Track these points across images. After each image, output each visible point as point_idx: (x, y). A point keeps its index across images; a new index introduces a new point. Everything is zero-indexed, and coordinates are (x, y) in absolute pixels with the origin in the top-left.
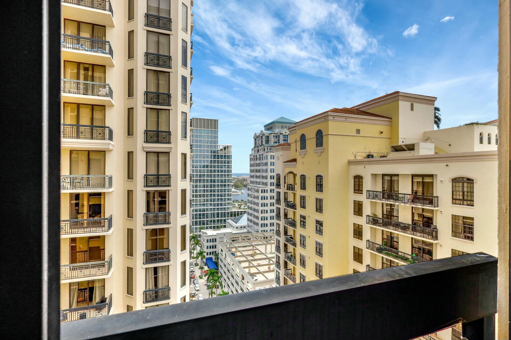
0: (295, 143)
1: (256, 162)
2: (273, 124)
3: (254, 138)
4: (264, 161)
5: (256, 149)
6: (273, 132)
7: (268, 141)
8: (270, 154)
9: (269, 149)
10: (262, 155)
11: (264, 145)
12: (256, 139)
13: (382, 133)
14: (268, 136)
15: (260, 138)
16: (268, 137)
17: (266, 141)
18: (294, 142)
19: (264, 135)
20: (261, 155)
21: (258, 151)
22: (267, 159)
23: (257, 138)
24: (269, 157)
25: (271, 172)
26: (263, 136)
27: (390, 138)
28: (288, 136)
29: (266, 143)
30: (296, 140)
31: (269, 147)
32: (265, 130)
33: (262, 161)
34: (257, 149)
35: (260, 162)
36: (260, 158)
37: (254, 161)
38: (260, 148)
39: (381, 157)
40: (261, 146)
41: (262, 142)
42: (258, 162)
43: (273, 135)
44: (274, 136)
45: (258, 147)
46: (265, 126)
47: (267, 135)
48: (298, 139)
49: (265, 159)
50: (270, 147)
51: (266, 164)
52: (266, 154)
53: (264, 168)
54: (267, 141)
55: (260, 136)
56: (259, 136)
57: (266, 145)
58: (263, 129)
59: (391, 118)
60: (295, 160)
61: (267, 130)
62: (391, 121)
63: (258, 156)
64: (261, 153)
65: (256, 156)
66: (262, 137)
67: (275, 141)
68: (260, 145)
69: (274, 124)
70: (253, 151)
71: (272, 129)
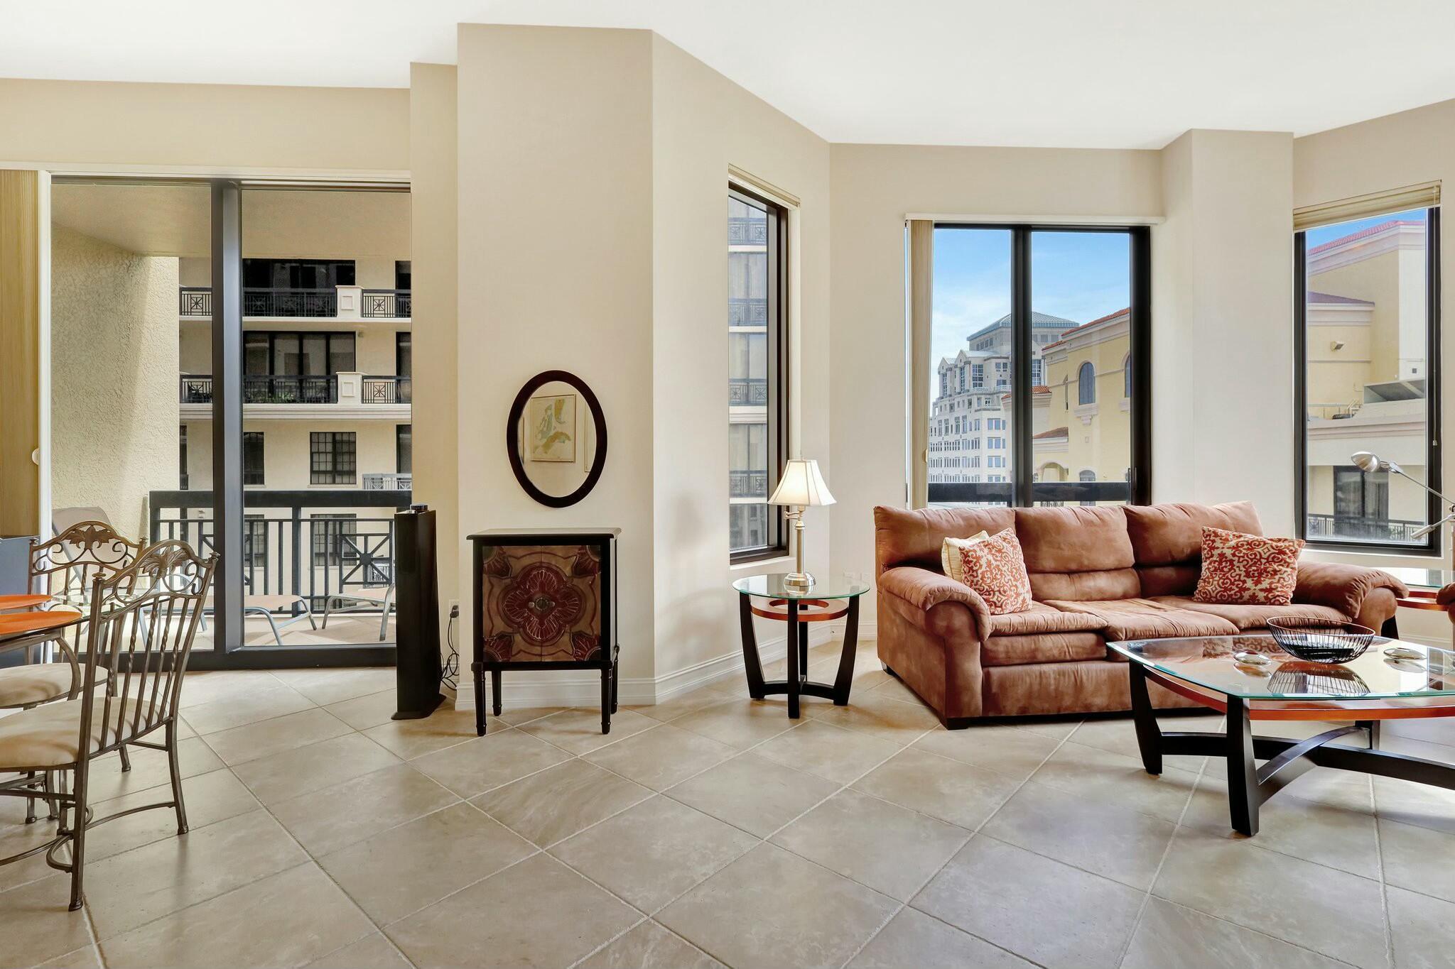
0: (1064, 387)
1: (947, 438)
2: (994, 332)
3: (939, 373)
4: (970, 436)
5: (947, 402)
6: (996, 353)
7: (981, 379)
8: (986, 415)
9: (983, 401)
10: (965, 417)
11: (968, 391)
12: (944, 375)
13: (1338, 347)
14: (980, 366)
15: (958, 371)
16: (980, 368)
17: (974, 379)
18: (1061, 382)
19: (970, 363)
20: (961, 418)
21: (952, 407)
22: (978, 428)
23: (949, 373)
24: (984, 424)
25: (990, 466)
26: (967, 366)
27: (1369, 362)
28: (1040, 362)
29: (975, 385)
30: (1066, 378)
31: (983, 397)
32: (972, 348)
33: (964, 436)
34: (948, 404)
35: (958, 437)
36: (958, 427)
37: (940, 435)
38: (958, 399)
39: (1335, 417)
40: (960, 393)
41: (962, 382)
42: (952, 437)
43: (994, 361)
44: (997, 365)
45: (950, 396)
46: (971, 339)
47: (978, 362)
48: (1074, 376)
49: (973, 429)
50: (988, 396)
51: (976, 444)
52: (977, 415)
53: (971, 454)
54: (979, 381)
55: (956, 366)
56: (953, 366)
57: (973, 390)
58: (966, 346)
59: (1373, 303)
60: (1063, 432)
61: (978, 350)
62: (1371, 311)
63: (952, 422)
64: (959, 412)
65: (947, 421)
66: (962, 369)
67: (1002, 378)
68: (958, 390)
69: (999, 330)
70: (937, 409)
71: (991, 344)
